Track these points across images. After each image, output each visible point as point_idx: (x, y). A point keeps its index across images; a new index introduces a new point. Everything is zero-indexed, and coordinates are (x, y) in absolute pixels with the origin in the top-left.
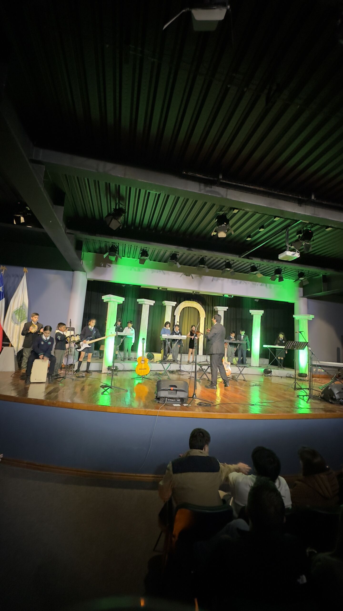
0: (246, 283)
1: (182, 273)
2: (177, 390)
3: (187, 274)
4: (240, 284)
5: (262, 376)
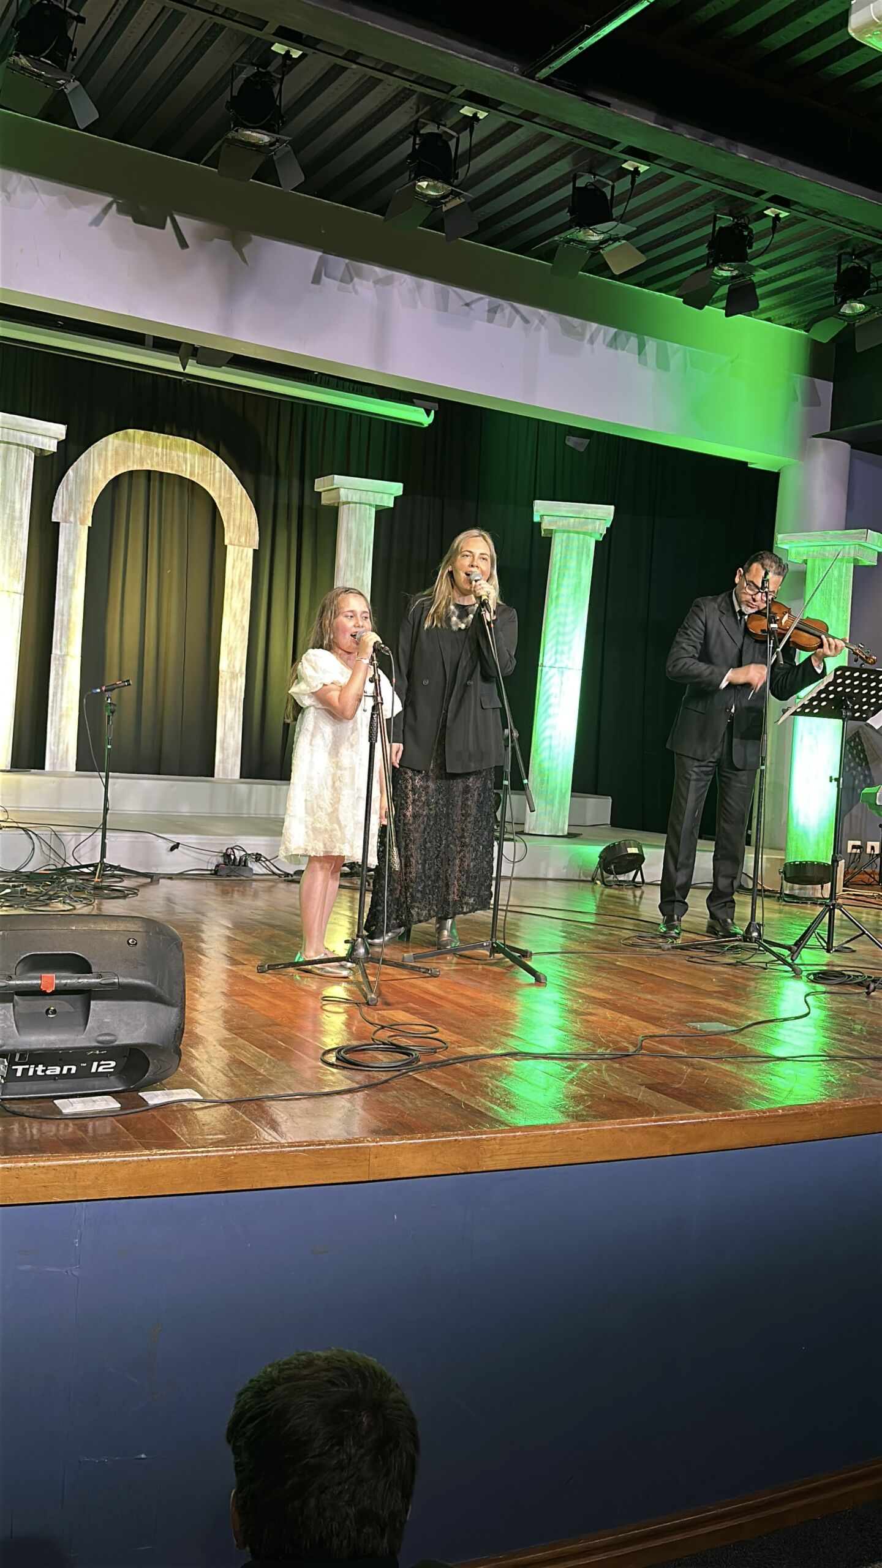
0: (526, 321)
1: (106, 199)
2: (87, 994)
3: (142, 208)
4: (490, 320)
5: (589, 885)
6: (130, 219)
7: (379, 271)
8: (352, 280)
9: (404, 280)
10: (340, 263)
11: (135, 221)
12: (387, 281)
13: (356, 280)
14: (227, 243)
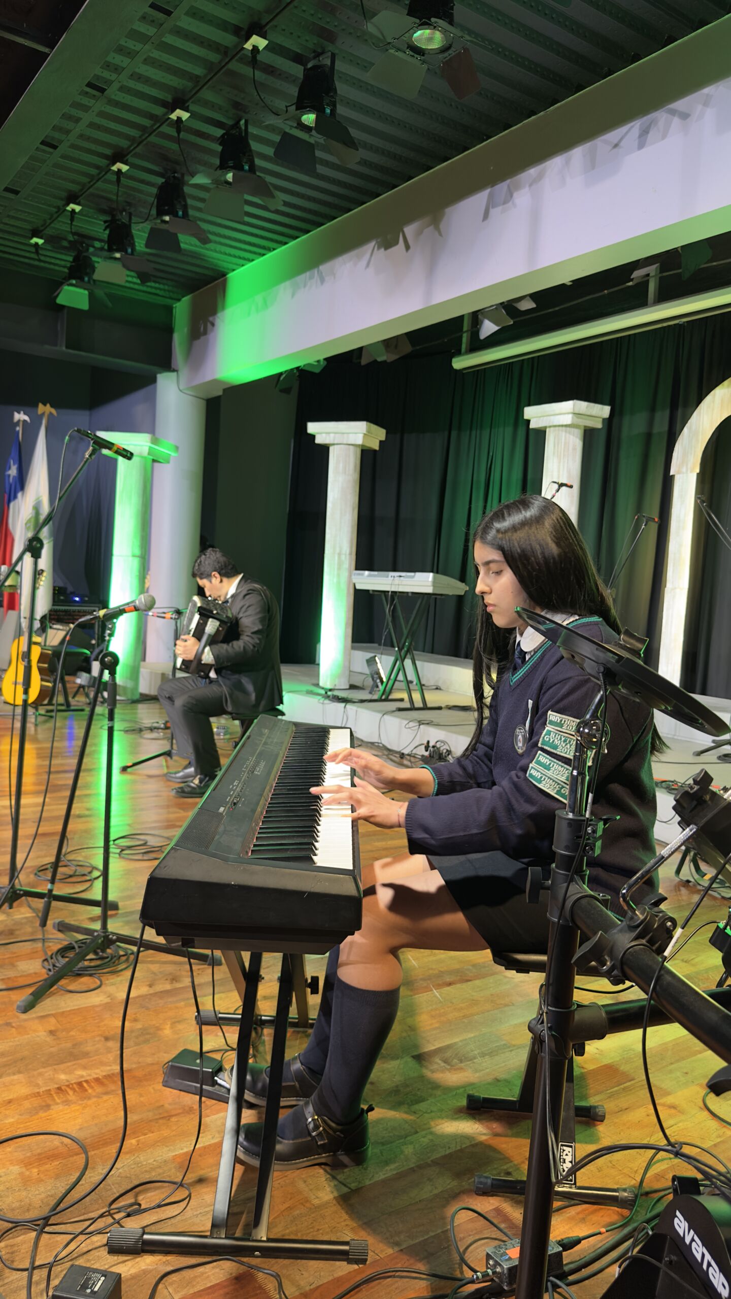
1: (373, 244)
6: (383, 250)
7: (533, 172)
8: (511, 196)
9: (556, 163)
10: (502, 187)
11: (386, 249)
12: (540, 177)
13: (515, 195)
14: (432, 227)
